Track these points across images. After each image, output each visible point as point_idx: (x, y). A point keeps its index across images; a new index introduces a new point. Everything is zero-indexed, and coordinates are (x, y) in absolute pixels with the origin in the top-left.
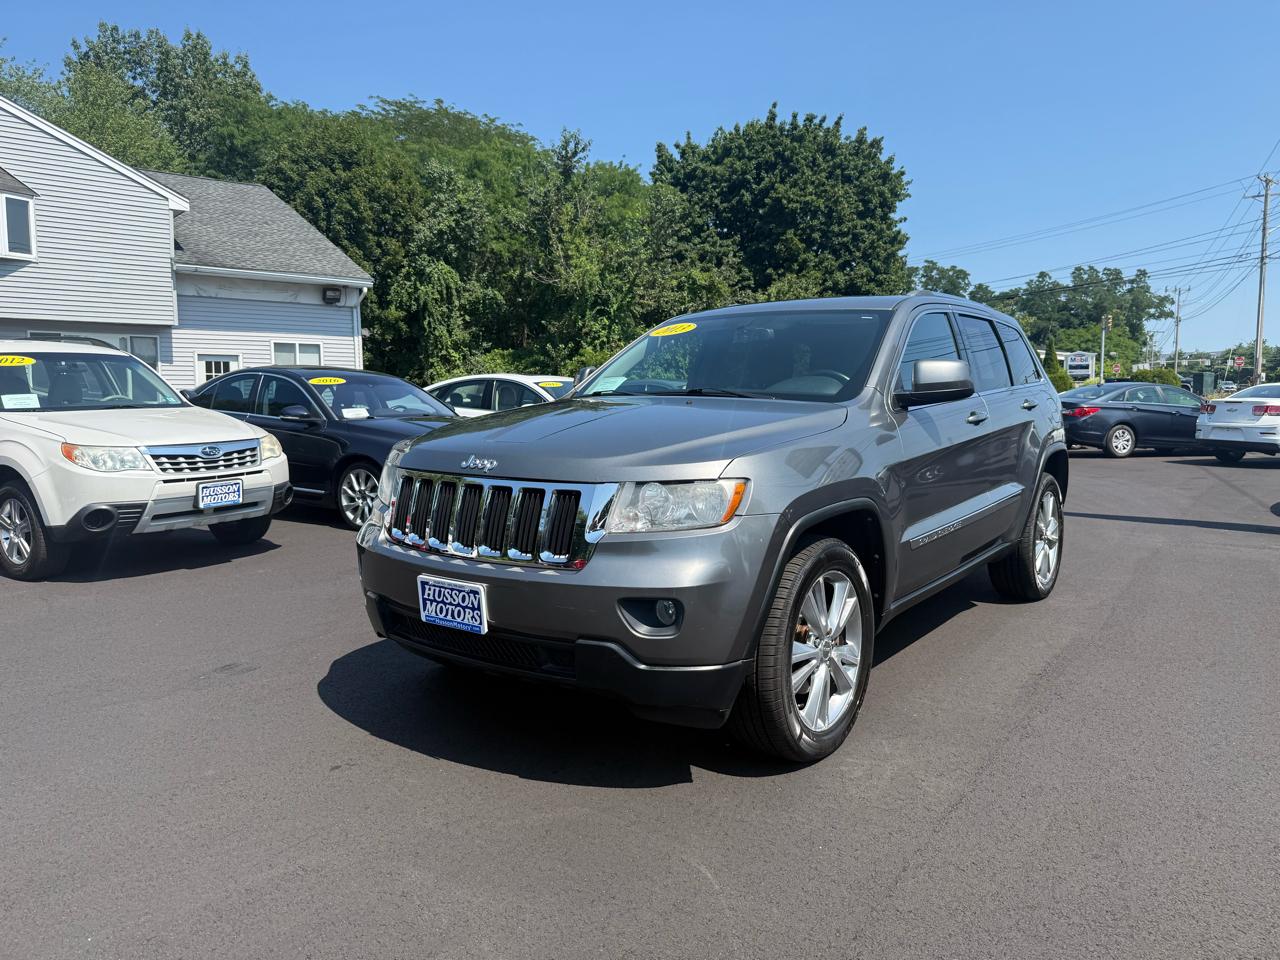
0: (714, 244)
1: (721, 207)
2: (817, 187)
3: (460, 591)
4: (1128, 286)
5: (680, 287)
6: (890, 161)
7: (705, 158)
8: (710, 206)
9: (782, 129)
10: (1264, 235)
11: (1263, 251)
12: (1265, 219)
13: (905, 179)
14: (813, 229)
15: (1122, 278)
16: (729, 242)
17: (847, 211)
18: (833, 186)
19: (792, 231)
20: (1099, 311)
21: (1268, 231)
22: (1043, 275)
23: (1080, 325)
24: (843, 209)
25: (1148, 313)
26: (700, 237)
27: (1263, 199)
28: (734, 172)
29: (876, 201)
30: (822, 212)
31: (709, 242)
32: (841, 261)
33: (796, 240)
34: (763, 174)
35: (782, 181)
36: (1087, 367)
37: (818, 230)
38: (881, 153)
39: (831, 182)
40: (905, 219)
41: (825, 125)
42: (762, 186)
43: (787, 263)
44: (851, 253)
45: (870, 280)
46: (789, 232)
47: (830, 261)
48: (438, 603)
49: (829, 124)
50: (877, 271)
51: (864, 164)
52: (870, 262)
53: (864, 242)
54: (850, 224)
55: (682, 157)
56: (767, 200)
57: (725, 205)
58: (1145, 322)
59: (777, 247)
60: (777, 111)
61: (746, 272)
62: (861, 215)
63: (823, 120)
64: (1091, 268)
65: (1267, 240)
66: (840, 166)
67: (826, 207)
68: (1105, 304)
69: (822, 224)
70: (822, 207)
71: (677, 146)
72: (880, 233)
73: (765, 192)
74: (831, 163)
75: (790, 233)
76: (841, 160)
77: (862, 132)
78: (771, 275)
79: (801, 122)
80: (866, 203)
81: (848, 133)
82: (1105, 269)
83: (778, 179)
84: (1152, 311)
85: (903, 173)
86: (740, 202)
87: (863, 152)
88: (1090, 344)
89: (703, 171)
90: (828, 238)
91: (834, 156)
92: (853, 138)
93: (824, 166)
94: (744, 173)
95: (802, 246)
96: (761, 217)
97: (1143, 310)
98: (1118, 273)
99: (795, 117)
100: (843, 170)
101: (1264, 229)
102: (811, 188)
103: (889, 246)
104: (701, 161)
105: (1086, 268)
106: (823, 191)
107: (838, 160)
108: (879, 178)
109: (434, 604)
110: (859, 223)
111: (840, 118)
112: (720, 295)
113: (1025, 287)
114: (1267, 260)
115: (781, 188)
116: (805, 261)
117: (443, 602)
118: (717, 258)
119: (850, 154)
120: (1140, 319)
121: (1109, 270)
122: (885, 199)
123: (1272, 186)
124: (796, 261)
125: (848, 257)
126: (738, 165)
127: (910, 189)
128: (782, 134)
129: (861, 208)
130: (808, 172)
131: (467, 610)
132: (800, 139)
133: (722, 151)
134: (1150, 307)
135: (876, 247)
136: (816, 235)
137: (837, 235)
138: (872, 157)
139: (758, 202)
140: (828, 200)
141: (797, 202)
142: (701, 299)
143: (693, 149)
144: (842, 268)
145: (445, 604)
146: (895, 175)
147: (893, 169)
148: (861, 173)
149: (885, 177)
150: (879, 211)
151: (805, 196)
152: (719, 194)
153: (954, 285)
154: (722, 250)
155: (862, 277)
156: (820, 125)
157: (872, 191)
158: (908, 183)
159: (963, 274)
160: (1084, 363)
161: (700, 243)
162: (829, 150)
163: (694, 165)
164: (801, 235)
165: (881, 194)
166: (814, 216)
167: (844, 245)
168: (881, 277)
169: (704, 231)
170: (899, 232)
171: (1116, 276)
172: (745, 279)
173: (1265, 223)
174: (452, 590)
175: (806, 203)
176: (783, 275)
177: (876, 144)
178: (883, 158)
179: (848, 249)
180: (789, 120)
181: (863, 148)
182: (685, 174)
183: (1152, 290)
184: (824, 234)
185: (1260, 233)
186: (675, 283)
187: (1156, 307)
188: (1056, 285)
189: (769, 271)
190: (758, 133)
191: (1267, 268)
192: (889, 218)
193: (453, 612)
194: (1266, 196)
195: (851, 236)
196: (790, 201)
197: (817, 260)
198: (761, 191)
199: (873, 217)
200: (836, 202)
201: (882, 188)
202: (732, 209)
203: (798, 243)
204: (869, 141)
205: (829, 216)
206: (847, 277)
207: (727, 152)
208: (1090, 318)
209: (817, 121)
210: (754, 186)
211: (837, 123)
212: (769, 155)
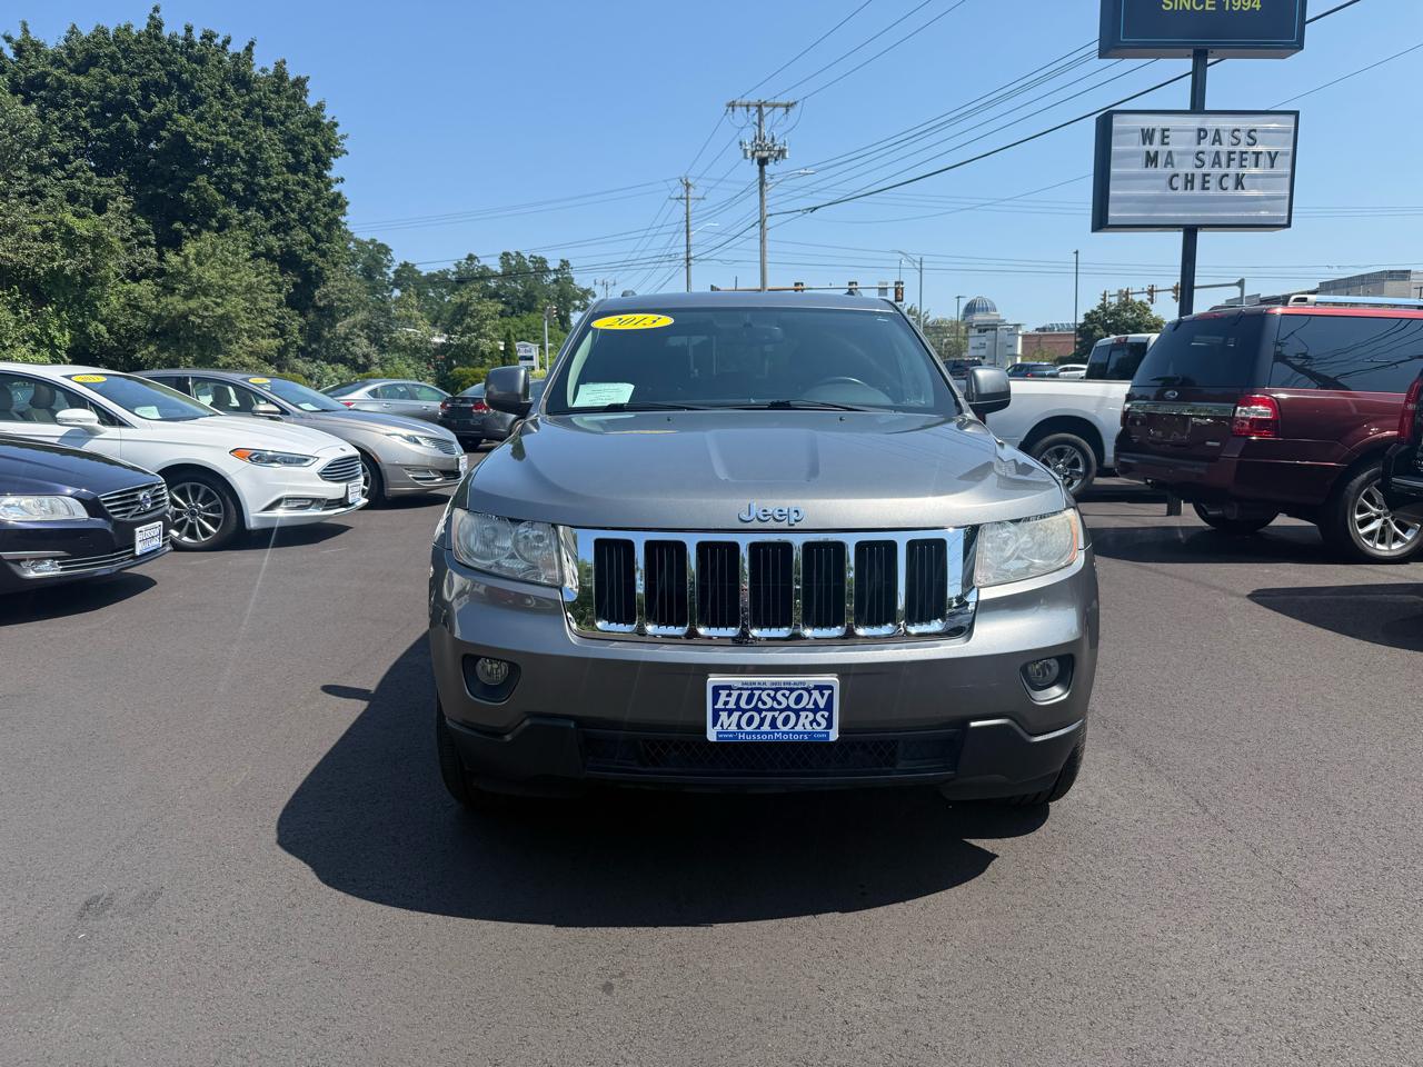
0: (88, 182)
1: (93, 133)
2: (231, 126)
3: (792, 690)
4: (553, 277)
5: (47, 236)
6: (320, 107)
7: (57, 61)
8: (76, 129)
9: (171, 42)
10: (688, 237)
11: (688, 252)
12: (687, 221)
13: (339, 131)
14: (232, 178)
15: (547, 268)
16: (111, 181)
17: (275, 162)
18: (253, 128)
19: (205, 177)
20: (530, 300)
21: (691, 234)
22: (471, 258)
23: (512, 314)
24: (271, 158)
25: (574, 305)
26: (64, 170)
27: (685, 201)
28: (109, 88)
29: (308, 154)
30: (242, 158)
31: (79, 178)
32: (273, 222)
33: (212, 189)
34: (153, 98)
35: (182, 111)
36: (531, 358)
37: (239, 180)
38: (306, 96)
39: (250, 122)
40: (342, 180)
41: (231, 49)
42: (154, 112)
43: (202, 216)
44: (283, 213)
45: (312, 249)
46: (200, 177)
47: (258, 221)
48: (744, 711)
49: (237, 47)
50: (318, 238)
51: (289, 107)
52: (309, 227)
53: (299, 202)
54: (280, 178)
55: (16, 55)
56: (164, 133)
57: (100, 131)
58: (571, 314)
59: (186, 195)
60: (162, 15)
61: (142, 224)
62: (293, 169)
63: (227, 41)
64: (518, 254)
65: (691, 242)
66: (259, 104)
67: (247, 152)
68: (536, 293)
69: (243, 173)
70: (242, 152)
71: (8, 39)
72: (317, 193)
73: (160, 122)
74: (247, 99)
75: (202, 180)
76: (259, 96)
77: (280, 65)
78: (178, 232)
79: (197, 36)
80: (297, 154)
81: (262, 64)
82: (531, 256)
83: (176, 108)
84: (577, 303)
85: (336, 125)
86: (121, 129)
87: (285, 90)
88: (524, 335)
89: (58, 79)
90: (255, 193)
91: (250, 91)
92: (271, 72)
93: (237, 100)
94: (124, 91)
95: (220, 197)
96: (155, 154)
97: (570, 302)
98: (543, 261)
99: (189, 30)
100: (264, 109)
101: (688, 232)
102: (223, 127)
103: (329, 210)
104: (52, 64)
105: (514, 254)
106: (239, 133)
107: (255, 96)
108: (309, 125)
109: (736, 715)
110: (291, 177)
111: (252, 44)
112: (112, 252)
113: (454, 269)
114: (692, 262)
115: (183, 120)
116: (225, 217)
117: (756, 709)
118: (95, 200)
119: (270, 91)
120: (568, 311)
121: (535, 257)
122: (318, 152)
123: (691, 190)
124: (214, 216)
125: (281, 219)
126: (114, 80)
127: (346, 144)
128: (174, 50)
129: (291, 160)
130: (217, 106)
131: (803, 714)
132: (201, 60)
133: (86, 55)
134: (575, 299)
135: (314, 210)
136: (238, 187)
137: (263, 189)
138: (296, 98)
139: (149, 132)
140: (248, 143)
141: (207, 141)
142: (83, 254)
143: (37, 47)
144: (275, 229)
145: (759, 711)
146: (327, 126)
147: (324, 117)
148: (286, 116)
149: (316, 125)
150: (312, 167)
151: (217, 135)
152: (87, 116)
153: (376, 260)
154: (102, 190)
155: (301, 244)
156: (224, 47)
157: (302, 141)
158: (343, 137)
159: (384, 249)
160: (528, 354)
161: (64, 178)
162: (243, 82)
163: (41, 69)
164: (216, 184)
165: (314, 147)
166: (232, 162)
167: (274, 203)
168: (324, 246)
169: (70, 163)
170: (339, 195)
171: (541, 264)
172: (140, 232)
173: (687, 226)
174: (777, 690)
175: (220, 144)
176: (198, 232)
177: (300, 83)
178: (311, 102)
179: (279, 208)
180: (182, 33)
181: (287, 88)
182: (26, 79)
183: (575, 282)
184: (248, 186)
185: (685, 234)
186: (37, 230)
187: (581, 299)
188: (485, 268)
189: (177, 225)
190: (138, 41)
191: (692, 268)
192: (325, 177)
193: (774, 720)
194: (687, 199)
195: (282, 193)
196: (198, 138)
197: (241, 217)
198: (152, 120)
199: (306, 173)
200: (259, 148)
201: (315, 139)
202: (110, 137)
203: (215, 193)
204: (292, 77)
205: (252, 162)
206: (281, 242)
207: (92, 60)
208: (521, 306)
209: (219, 41)
210: (142, 112)
211: (249, 49)
212: (159, 74)
